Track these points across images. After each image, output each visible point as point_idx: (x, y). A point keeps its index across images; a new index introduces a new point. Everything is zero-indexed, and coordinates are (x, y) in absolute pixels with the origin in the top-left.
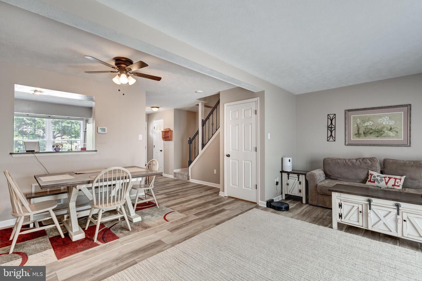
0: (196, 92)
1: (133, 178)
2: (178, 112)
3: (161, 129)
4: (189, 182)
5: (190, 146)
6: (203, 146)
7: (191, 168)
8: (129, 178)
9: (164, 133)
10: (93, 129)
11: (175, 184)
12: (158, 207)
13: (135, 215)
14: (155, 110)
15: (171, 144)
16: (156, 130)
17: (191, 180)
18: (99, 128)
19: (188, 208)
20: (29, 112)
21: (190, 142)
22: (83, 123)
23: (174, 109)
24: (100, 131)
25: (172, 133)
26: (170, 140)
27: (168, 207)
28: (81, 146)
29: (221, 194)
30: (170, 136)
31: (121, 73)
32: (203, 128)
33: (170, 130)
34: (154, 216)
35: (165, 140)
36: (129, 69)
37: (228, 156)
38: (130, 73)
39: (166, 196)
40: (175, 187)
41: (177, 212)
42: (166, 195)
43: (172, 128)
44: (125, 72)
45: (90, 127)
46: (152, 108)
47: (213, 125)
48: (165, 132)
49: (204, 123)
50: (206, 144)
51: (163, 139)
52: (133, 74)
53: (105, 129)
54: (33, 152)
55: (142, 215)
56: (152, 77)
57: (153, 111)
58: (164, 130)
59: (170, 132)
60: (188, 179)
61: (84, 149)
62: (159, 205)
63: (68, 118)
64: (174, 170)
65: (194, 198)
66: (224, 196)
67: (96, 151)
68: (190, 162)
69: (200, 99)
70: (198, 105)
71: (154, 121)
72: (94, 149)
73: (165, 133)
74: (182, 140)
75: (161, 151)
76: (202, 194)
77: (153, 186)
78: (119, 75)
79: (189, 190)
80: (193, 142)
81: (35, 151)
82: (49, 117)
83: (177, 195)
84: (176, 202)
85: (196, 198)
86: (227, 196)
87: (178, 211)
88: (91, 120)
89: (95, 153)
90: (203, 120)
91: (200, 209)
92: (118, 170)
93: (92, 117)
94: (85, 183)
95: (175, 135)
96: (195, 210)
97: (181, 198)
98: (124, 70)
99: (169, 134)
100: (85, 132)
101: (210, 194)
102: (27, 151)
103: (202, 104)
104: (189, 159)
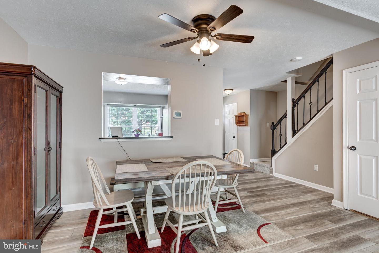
0: (292, 60)
1: (218, 175)
2: (255, 93)
3: (233, 114)
4: (273, 177)
5: (273, 133)
6: (294, 133)
7: (275, 160)
8: (214, 175)
9: (237, 117)
10: (169, 113)
11: (255, 178)
12: (244, 212)
13: (217, 221)
14: (229, 92)
15: (247, 131)
16: (229, 114)
17: (275, 174)
18: (174, 112)
19: (289, 221)
20: (121, 103)
21: (274, 127)
22: (160, 110)
23: (251, 90)
24: (175, 116)
25: (248, 118)
26: (245, 125)
27: (257, 213)
28: (159, 132)
29: (336, 203)
30: (246, 121)
31: (201, 38)
32: (293, 110)
33: (246, 115)
34: (243, 226)
35: (239, 126)
36: (213, 27)
37: (353, 148)
38: (212, 36)
39: (249, 194)
40: (257, 181)
41: (275, 227)
42: (248, 192)
43: (248, 112)
44: (206, 35)
45: (167, 113)
46: (225, 91)
47: (311, 105)
48: (239, 116)
49: (295, 103)
50: (298, 131)
51: (236, 125)
52: (215, 38)
53: (180, 113)
54: (117, 137)
55: (225, 221)
56: (240, 38)
57: (227, 94)
58: (238, 115)
59: (246, 117)
60: (271, 172)
61: (161, 135)
62: (244, 208)
63: (149, 106)
64: (251, 160)
65: (292, 204)
66: (343, 208)
67: (172, 137)
68: (274, 152)
69: (291, 72)
70: (286, 81)
71: (226, 106)
72: (170, 136)
73: (239, 118)
74: (260, 125)
75: (234, 137)
76: (301, 198)
77: (236, 183)
78: (199, 42)
79: (278, 188)
80: (278, 127)
81: (119, 137)
82: (135, 106)
83: (264, 195)
84: (266, 207)
85: (294, 205)
86: (348, 209)
87: (275, 224)
88: (167, 106)
89: (171, 139)
90: (293, 99)
91: (312, 227)
92: (202, 164)
93: (168, 105)
94: (160, 179)
95: (251, 120)
96: (302, 227)
97: (270, 200)
98: (205, 33)
99: (245, 118)
100: (162, 118)
101: (314, 200)
102: (113, 136)
103: (292, 79)
104: (272, 148)
